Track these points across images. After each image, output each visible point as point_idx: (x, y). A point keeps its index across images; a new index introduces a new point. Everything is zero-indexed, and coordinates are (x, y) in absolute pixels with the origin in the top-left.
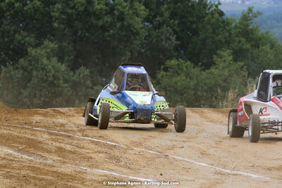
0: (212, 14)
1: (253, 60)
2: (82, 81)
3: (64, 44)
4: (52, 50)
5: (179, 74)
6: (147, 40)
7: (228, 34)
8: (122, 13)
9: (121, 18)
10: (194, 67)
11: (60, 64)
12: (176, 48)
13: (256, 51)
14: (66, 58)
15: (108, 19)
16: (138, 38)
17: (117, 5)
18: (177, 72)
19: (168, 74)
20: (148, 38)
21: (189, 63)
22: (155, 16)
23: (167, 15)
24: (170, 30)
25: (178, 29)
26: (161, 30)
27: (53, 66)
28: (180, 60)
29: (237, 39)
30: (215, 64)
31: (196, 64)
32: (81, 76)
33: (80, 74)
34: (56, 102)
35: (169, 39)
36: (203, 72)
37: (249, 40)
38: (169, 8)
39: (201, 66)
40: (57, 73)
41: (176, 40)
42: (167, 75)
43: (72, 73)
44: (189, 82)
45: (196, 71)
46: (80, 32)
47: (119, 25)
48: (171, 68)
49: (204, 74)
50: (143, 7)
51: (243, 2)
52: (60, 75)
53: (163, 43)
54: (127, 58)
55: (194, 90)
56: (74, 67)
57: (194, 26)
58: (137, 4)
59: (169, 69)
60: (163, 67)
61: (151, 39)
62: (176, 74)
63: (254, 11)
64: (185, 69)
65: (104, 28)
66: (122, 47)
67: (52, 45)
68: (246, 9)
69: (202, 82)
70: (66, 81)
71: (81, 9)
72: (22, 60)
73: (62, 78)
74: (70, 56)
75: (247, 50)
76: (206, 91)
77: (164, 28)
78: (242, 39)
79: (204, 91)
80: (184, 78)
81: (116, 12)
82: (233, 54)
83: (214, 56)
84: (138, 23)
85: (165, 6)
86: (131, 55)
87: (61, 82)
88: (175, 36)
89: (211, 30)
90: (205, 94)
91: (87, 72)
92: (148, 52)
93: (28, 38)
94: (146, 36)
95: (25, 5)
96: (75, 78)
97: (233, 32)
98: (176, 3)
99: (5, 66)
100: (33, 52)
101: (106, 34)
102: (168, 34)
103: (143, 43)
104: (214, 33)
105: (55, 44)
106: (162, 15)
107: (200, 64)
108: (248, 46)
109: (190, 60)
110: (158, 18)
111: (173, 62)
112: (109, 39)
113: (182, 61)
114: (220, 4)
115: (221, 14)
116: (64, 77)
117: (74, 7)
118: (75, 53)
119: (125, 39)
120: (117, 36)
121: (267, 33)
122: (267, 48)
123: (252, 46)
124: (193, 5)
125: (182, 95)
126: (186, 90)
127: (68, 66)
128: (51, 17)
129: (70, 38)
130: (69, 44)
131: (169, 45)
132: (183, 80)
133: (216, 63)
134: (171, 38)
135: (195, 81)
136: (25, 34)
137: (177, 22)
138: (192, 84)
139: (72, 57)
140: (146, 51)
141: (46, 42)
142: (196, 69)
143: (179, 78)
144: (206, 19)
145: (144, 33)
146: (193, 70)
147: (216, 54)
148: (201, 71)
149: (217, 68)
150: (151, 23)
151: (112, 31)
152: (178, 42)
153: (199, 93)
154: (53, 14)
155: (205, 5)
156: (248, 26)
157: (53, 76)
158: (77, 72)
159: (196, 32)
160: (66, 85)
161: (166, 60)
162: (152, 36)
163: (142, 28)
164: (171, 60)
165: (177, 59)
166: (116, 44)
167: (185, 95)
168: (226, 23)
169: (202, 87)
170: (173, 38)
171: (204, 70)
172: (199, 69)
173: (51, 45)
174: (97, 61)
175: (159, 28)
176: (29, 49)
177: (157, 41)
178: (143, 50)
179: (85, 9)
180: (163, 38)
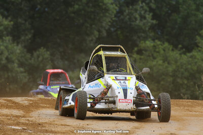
2: (41, 65)
3: (20, 20)
4: (6, 28)
5: (154, 58)
6: (119, 17)
10: (173, 50)
11: (15, 44)
12: (152, 28)
14: (23, 38)
16: (107, 14)
18: (152, 55)
19: (142, 57)
20: (119, 15)
21: (166, 44)
24: (146, 8)
26: (134, 7)
27: (6, 47)
28: (156, 41)
30: (198, 46)
31: (175, 47)
32: (40, 59)
33: (38, 57)
34: (10, 89)
35: (145, 18)
36: (183, 55)
39: (182, 48)
40: (11, 56)
41: (153, 19)
42: (140, 59)
43: (28, 56)
44: (167, 67)
45: (175, 54)
46: (39, 7)
48: (146, 51)
49: (185, 58)
52: (14, 58)
53: (138, 22)
54: (94, 38)
55: (172, 76)
56: (31, 48)
59: (144, 52)
60: (136, 49)
61: (122, 17)
62: (151, 58)
64: (162, 52)
66: (88, 25)
67: (6, 22)
69: (182, 68)
70: (21, 65)
73: (17, 61)
74: (26, 35)
76: (187, 79)
79: (185, 78)
80: (160, 62)
83: (198, 37)
86: (99, 35)
87: (16, 65)
88: (151, 14)
89: (194, 7)
90: (186, 82)
91: (47, 54)
92: (119, 32)
94: (118, 13)
96: (32, 61)
101: (71, 9)
102: (143, 12)
103: (114, 21)
105: (10, 21)
107: (180, 46)
109: (168, 41)
111: (149, 43)
112: (73, 15)
113: (159, 43)
116: (19, 61)
118: (32, 31)
119: (92, 17)
120: (83, 12)
125: (158, 82)
126: (163, 77)
127: (25, 47)
129: (27, 13)
130: (26, 21)
131: (144, 24)
132: (160, 65)
133: (200, 45)
134: (147, 16)
135: (174, 67)
138: (170, 69)
139: (30, 36)
140: (115, 31)
142: (175, 53)
143: (154, 63)
146: (171, 53)
147: (200, 35)
148: (180, 54)
149: (200, 51)
151: (76, 7)
152: (154, 22)
153: (179, 80)
157: (7, 58)
158: (35, 54)
159: (175, 9)
160: (22, 69)
161: (140, 42)
162: (125, 14)
163: (112, 4)
164: (145, 41)
165: (153, 40)
166: (81, 21)
167: (162, 83)
169: (182, 74)
170: (149, 16)
171: (185, 53)
172: (179, 52)
174: (58, 40)
177: (130, 19)
178: (112, 29)
180: (137, 16)
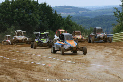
0: (58, 17)
1: (70, 30)
7: (63, 23)
8: (33, 17)
9: (33, 19)
13: (71, 27)
15: (29, 19)
17: (32, 15)
22: (42, 18)
23: (46, 18)
25: (49, 22)
29: (65, 24)
37: (69, 24)
38: (46, 16)
47: (32, 21)
50: (39, 16)
51: (67, 13)
57: (53, 21)
58: (37, 15)
63: (70, 16)
65: (28, 22)
68: (68, 15)
71: (22, 17)
72: (5, 32)
75: (69, 27)
77: (45, 22)
78: (67, 24)
81: (31, 17)
82: (64, 28)
84: (38, 20)
85: (45, 15)
93: (7, 25)
95: (6, 16)
97: (64, 22)
98: (48, 14)
99: (1, 33)
100: (8, 29)
104: (59, 22)
106: (44, 18)
108: (69, 26)
110: (43, 19)
114: (60, 14)
115: (61, 17)
117: (20, 16)
121: (74, 22)
122: (74, 26)
123: (70, 26)
124: (53, 15)
128: (13, 19)
136: (6, 24)
137: (48, 20)
141: (12, 26)
144: (57, 19)
145: (39, 23)
150: (41, 20)
154: (14, 18)
155: (56, 15)
156: (68, 20)
168: (62, 20)
173: (13, 27)
175: (44, 22)
176: (7, 28)
179: (23, 17)
